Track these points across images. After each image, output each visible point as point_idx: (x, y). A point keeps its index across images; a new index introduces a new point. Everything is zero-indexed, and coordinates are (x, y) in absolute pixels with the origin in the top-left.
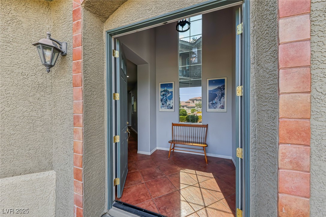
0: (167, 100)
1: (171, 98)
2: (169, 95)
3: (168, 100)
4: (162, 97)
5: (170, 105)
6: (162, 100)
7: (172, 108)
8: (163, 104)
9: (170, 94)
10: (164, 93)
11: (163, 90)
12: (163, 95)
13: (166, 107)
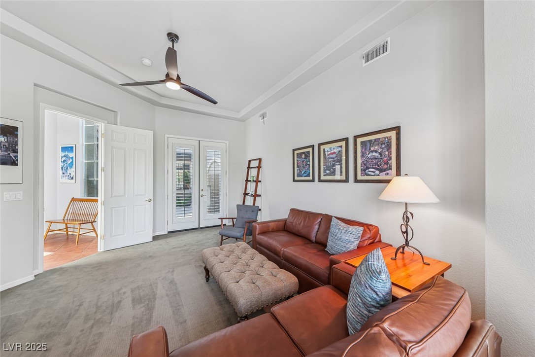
0: (67, 168)
1: (71, 165)
2: (69, 162)
3: (69, 168)
4: (62, 164)
5: (70, 174)
6: (62, 168)
7: (72, 178)
8: (63, 173)
9: (71, 160)
10: (64, 158)
11: (63, 154)
12: (64, 161)
13: (67, 177)
